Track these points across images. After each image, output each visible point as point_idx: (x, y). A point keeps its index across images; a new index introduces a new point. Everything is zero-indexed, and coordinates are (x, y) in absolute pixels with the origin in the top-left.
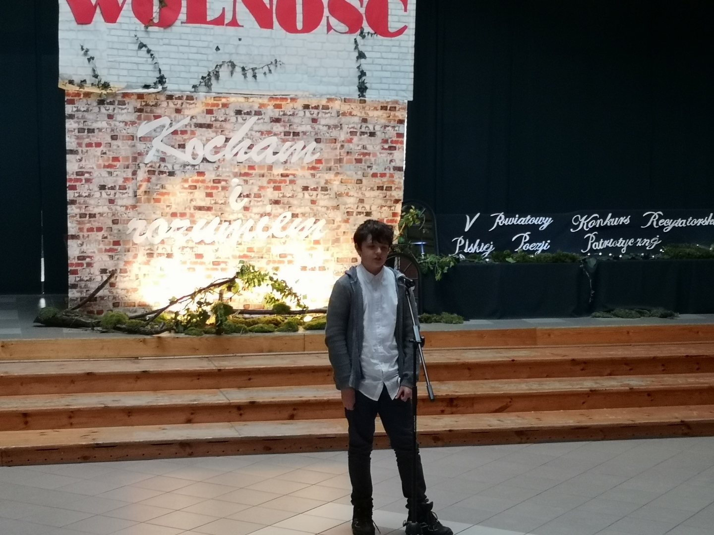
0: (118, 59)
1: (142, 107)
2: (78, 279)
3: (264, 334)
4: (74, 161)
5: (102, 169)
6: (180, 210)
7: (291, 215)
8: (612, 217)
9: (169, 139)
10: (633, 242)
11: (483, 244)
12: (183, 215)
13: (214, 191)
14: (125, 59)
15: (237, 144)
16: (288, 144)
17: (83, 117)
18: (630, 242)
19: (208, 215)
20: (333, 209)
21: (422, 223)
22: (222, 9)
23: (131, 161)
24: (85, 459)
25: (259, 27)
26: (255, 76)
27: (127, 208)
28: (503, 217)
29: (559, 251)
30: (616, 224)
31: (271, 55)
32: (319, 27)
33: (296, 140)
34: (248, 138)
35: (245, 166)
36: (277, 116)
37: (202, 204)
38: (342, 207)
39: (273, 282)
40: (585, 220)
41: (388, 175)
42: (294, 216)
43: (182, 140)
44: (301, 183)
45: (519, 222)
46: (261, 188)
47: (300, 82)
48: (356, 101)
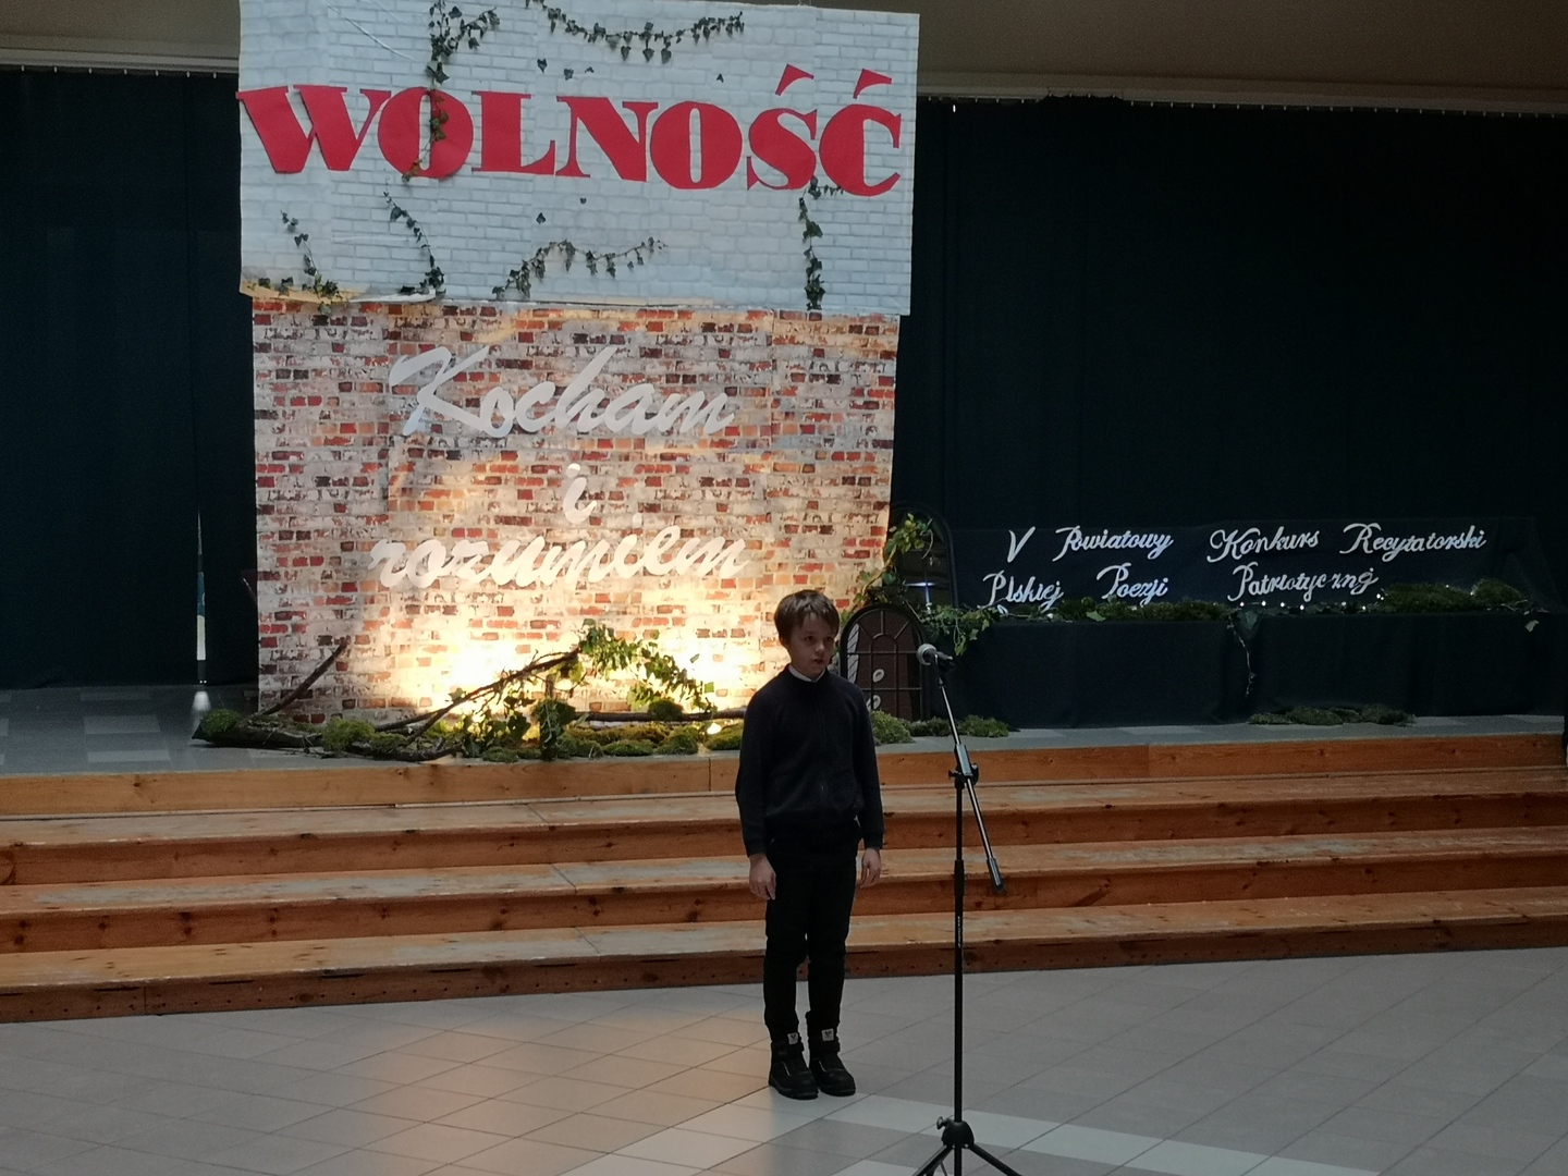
0: (353, 238)
1: (398, 330)
2: (276, 656)
3: (634, 758)
4: (270, 431)
5: (323, 447)
6: (470, 523)
7: (679, 532)
8: (1284, 535)
9: (449, 389)
10: (1324, 580)
11: (1041, 585)
12: (475, 533)
13: (534, 488)
14: (366, 238)
15: (578, 400)
16: (675, 397)
17: (286, 349)
18: (1320, 581)
19: (524, 533)
20: (760, 522)
21: (926, 547)
22: (549, 143)
23: (376, 431)
24: (304, 1000)
25: (619, 178)
26: (611, 270)
27: (369, 520)
28: (1079, 534)
29: (1185, 598)
30: (1291, 546)
31: (641, 230)
32: (733, 176)
33: (689, 390)
34: (598, 387)
35: (592, 440)
36: (653, 345)
37: (511, 512)
38: (776, 517)
39: (648, 661)
40: (1234, 539)
41: (863, 456)
42: (686, 534)
43: (474, 392)
44: (698, 471)
45: (1108, 544)
46: (623, 481)
47: (698, 281)
48: (804, 316)
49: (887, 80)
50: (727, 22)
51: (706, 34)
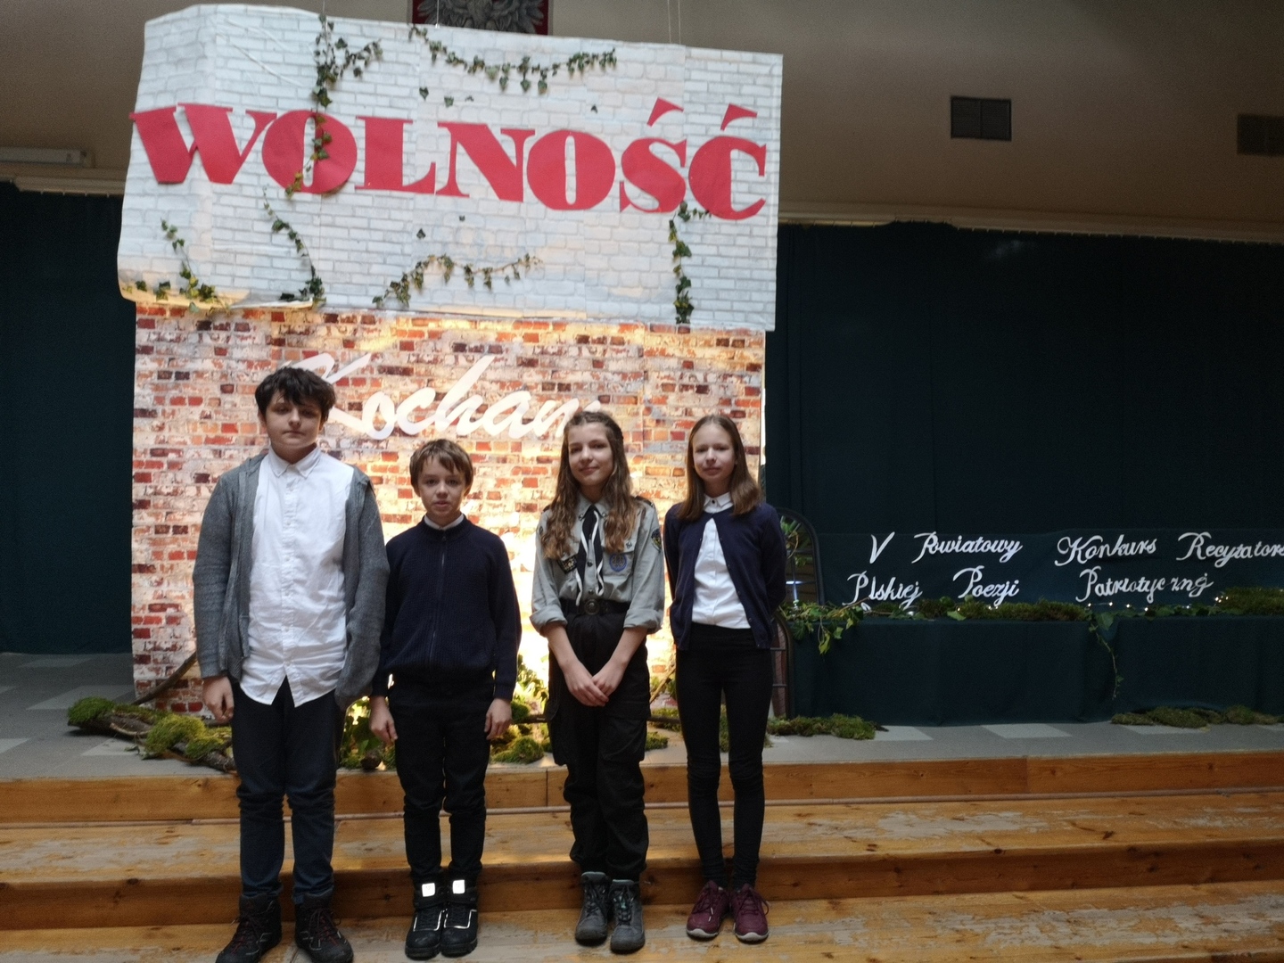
0: (233, 247)
1: (282, 337)
2: (150, 647)
4: (148, 429)
5: (203, 445)
8: (1122, 543)
10: (1163, 583)
11: (901, 585)
14: (247, 248)
15: (458, 405)
16: (550, 404)
17: (169, 351)
18: (1161, 583)
21: (793, 547)
22: (429, 165)
25: (497, 198)
26: (488, 284)
28: (936, 539)
29: (1041, 600)
30: (1132, 552)
31: (517, 247)
32: (605, 200)
33: (564, 398)
34: (477, 393)
35: (471, 444)
36: (529, 355)
37: (393, 511)
40: (1079, 545)
43: (356, 396)
45: (963, 548)
46: (501, 482)
47: (572, 295)
48: (673, 329)
49: (752, 115)
50: (601, 58)
51: (581, 68)
